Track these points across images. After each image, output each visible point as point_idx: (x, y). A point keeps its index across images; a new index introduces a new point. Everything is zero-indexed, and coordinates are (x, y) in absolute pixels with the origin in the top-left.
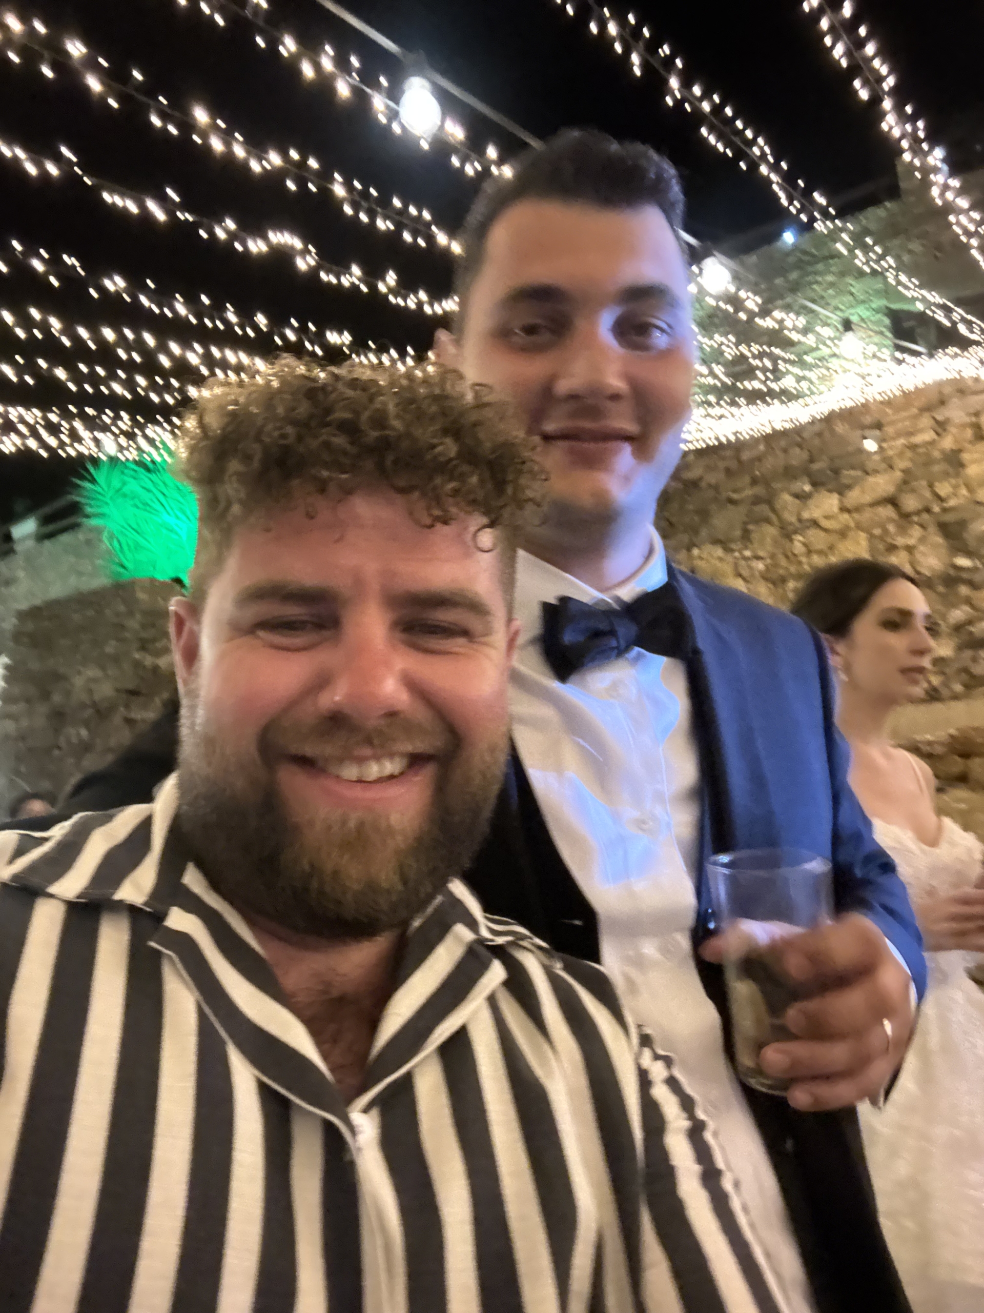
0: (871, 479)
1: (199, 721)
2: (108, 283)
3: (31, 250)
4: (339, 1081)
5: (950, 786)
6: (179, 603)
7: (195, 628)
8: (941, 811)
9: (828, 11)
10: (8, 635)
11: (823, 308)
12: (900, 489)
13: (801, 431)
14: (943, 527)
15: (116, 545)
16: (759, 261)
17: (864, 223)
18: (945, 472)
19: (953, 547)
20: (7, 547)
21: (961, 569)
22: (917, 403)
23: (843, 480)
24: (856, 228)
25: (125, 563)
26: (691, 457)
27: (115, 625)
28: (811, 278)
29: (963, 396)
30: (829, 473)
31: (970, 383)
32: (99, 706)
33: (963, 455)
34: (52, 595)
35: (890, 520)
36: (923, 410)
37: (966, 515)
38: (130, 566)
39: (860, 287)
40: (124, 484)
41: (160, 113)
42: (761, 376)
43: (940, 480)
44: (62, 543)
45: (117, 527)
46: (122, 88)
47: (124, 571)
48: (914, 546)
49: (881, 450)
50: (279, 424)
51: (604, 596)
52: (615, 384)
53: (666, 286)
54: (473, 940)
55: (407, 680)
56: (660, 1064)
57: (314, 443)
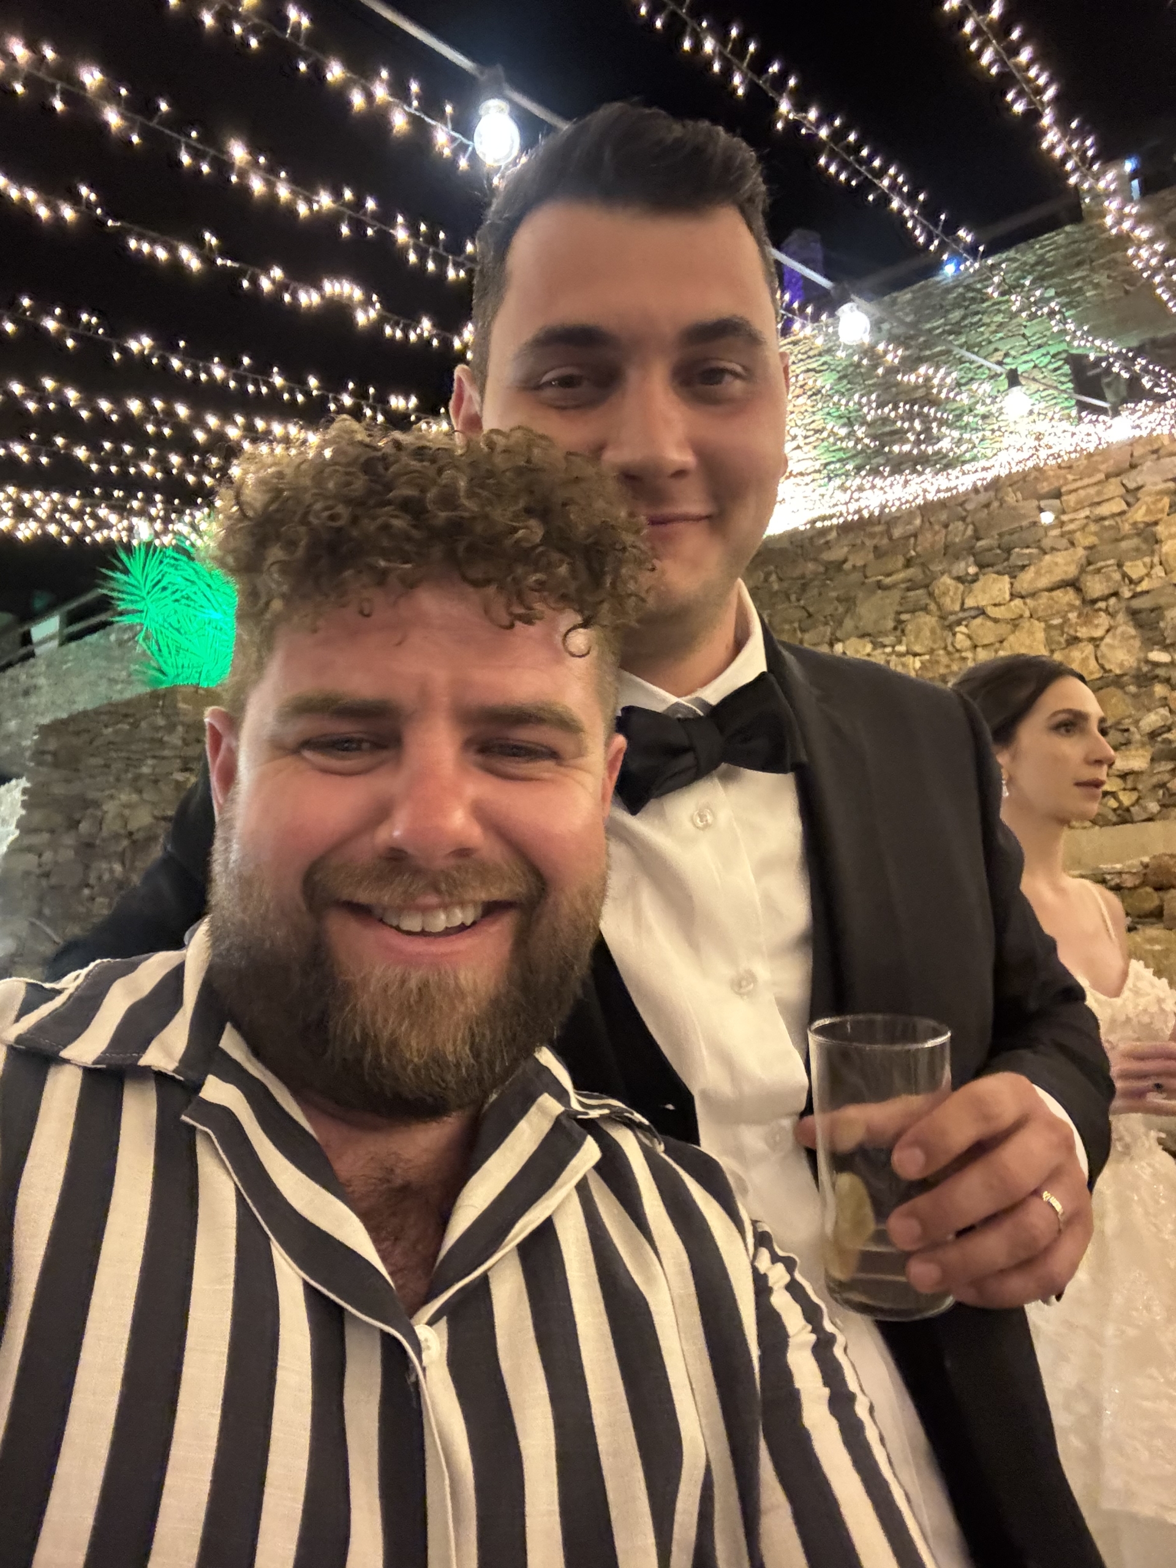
0: (1047, 557)
1: (233, 857)
2: (134, 346)
3: (43, 308)
4: (400, 1287)
5: (1143, 924)
6: (214, 714)
7: (234, 744)
8: (1132, 954)
9: (975, 13)
10: (28, 754)
11: (985, 358)
12: (1082, 571)
13: (964, 502)
14: (1134, 614)
15: (155, 648)
16: (914, 298)
17: (1040, 252)
18: (1137, 550)
19: (1149, 639)
20: (23, 651)
21: (1156, 665)
22: (1103, 467)
23: (1015, 560)
24: (1031, 258)
25: (165, 668)
26: (833, 534)
27: (153, 740)
28: (976, 319)
29: (1158, 458)
30: (999, 551)
31: (1166, 442)
32: (135, 837)
33: (1159, 529)
34: (79, 707)
35: (1072, 607)
36: (1108, 477)
37: (1162, 601)
38: (171, 671)
39: (1034, 329)
40: (163, 576)
41: (191, 151)
42: (911, 437)
43: (1134, 559)
44: (90, 644)
45: (155, 626)
46: (146, 122)
47: (163, 677)
48: (1101, 638)
49: (1061, 524)
50: (330, 502)
51: (682, 701)
52: (679, 456)
53: (741, 318)
54: (562, 1113)
55: (480, 812)
56: (780, 1267)
57: (371, 526)
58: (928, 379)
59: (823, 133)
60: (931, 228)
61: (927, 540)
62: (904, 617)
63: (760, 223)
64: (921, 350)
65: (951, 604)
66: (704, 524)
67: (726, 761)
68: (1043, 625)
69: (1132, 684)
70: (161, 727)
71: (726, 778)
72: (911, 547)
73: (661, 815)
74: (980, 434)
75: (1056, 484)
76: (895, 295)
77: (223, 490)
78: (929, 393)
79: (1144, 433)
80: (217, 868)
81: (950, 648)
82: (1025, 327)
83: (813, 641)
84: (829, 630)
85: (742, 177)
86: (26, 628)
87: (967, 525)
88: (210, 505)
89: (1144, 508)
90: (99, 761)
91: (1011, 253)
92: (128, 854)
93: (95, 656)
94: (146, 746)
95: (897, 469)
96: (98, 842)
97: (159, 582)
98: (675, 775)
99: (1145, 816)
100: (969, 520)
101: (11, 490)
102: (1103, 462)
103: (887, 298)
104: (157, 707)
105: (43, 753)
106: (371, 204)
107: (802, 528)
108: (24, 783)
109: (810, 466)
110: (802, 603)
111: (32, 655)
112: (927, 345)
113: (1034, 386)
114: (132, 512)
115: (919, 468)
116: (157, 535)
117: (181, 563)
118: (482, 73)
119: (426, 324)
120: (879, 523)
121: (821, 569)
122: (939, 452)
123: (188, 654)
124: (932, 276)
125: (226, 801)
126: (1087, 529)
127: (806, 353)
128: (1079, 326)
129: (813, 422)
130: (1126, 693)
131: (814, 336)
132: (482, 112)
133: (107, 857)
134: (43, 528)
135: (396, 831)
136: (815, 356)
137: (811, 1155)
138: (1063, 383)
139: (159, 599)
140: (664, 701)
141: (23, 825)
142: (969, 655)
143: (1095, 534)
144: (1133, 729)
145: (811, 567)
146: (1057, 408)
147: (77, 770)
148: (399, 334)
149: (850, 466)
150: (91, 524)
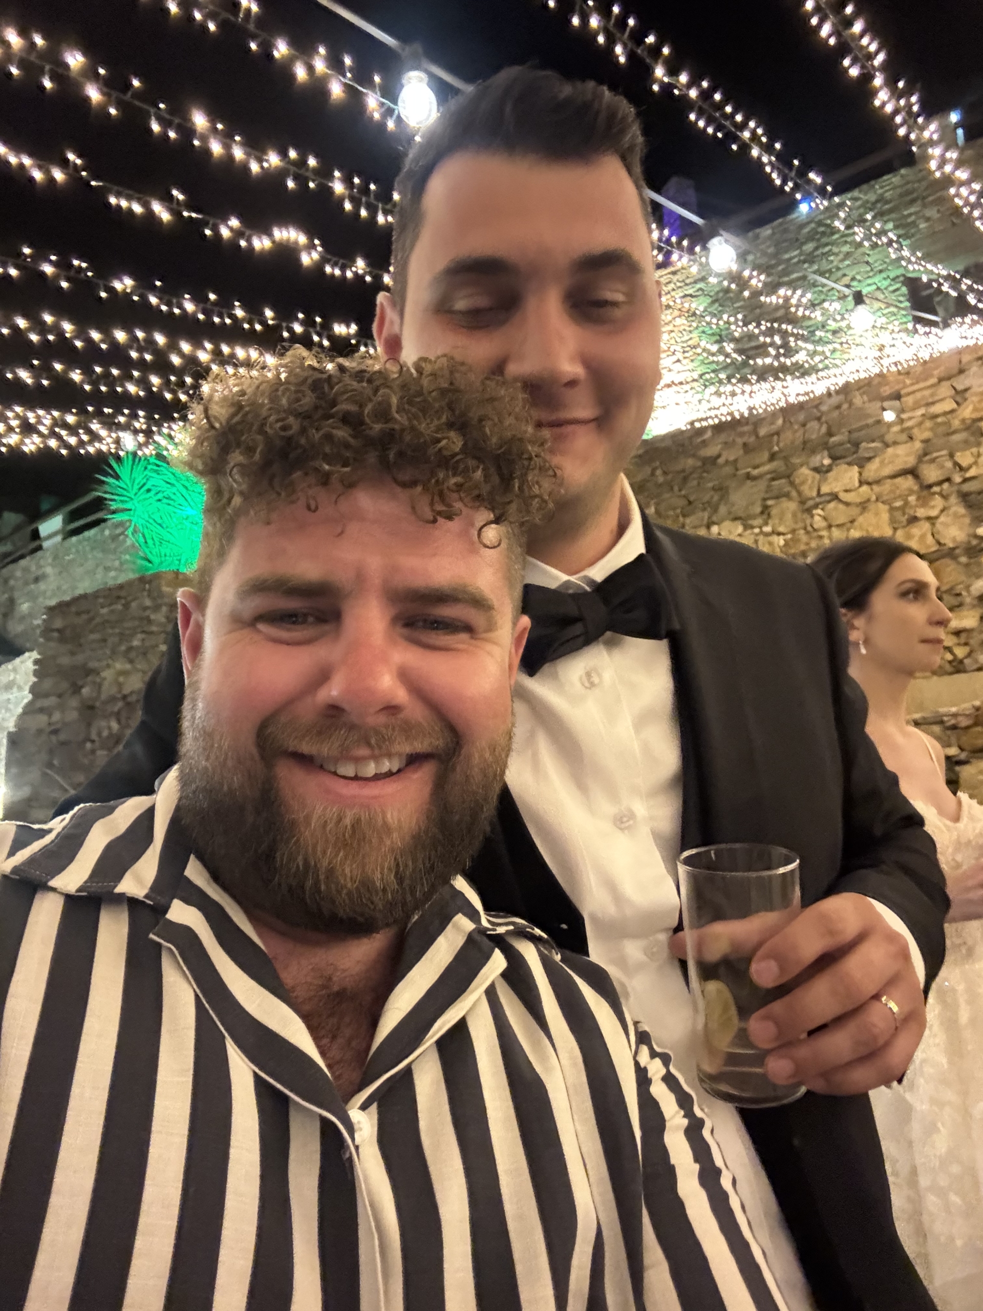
0: (890, 450)
1: (199, 714)
2: (118, 286)
3: (41, 255)
4: (337, 1079)
6: (185, 594)
7: (201, 618)
10: (38, 631)
11: (835, 282)
12: (920, 460)
13: (820, 404)
14: (964, 497)
15: (141, 540)
16: (773, 234)
17: (880, 191)
18: (966, 442)
19: (976, 517)
20: (35, 544)
22: (936, 372)
23: (863, 453)
24: (872, 197)
25: (150, 557)
26: (709, 434)
27: (141, 619)
28: (827, 249)
30: (849, 445)
32: (130, 699)
34: (80, 591)
35: (911, 492)
36: (940, 380)
38: (156, 560)
39: (876, 257)
40: (148, 479)
41: (160, 120)
42: (772, 351)
43: (964, 450)
44: (89, 539)
45: (141, 521)
46: (122, 96)
47: (150, 565)
48: (937, 517)
49: (901, 421)
50: (283, 415)
51: (573, 579)
52: (571, 368)
53: (623, 250)
54: (474, 930)
55: (405, 676)
56: (658, 1062)
57: (317, 436)
58: (787, 299)
59: (693, 93)
60: (787, 171)
61: (787, 437)
62: (770, 503)
63: (638, 169)
64: (780, 277)
65: (809, 491)
66: (592, 425)
67: (609, 630)
68: (887, 507)
69: (964, 555)
70: (148, 607)
71: (611, 644)
72: (775, 443)
73: (555, 677)
74: (830, 347)
75: (897, 387)
76: (758, 231)
77: (194, 405)
78: (788, 312)
79: (971, 343)
80: (186, 724)
81: (809, 528)
82: (868, 255)
83: (693, 526)
84: (706, 515)
85: (623, 131)
86: (34, 526)
87: (821, 424)
88: (184, 418)
89: (971, 407)
90: (97, 636)
91: (856, 193)
92: (124, 714)
93: (92, 548)
94: (137, 623)
95: (762, 378)
96: (98, 704)
97: (144, 484)
98: (568, 641)
99: (975, 667)
100: (824, 419)
101: (18, 409)
102: (936, 368)
103: (750, 234)
104: (144, 590)
105: (51, 630)
106: (312, 162)
107: (684, 428)
108: (35, 655)
109: (689, 376)
110: (683, 492)
111: (40, 548)
112: (786, 273)
113: (877, 305)
114: (120, 427)
115: (781, 375)
116: (140, 446)
117: (161, 468)
118: (403, 50)
119: (360, 265)
120: (747, 423)
121: (699, 464)
122: (797, 363)
123: (170, 545)
124: (789, 214)
125: (193, 667)
126: (923, 426)
127: (683, 281)
128: (913, 254)
129: (691, 339)
130: (959, 563)
131: (690, 267)
132: (404, 81)
133: (107, 717)
134: (44, 442)
135: (333, 691)
136: (690, 284)
137: (683, 964)
138: (901, 302)
139: (145, 499)
140: (556, 578)
141: (33, 690)
142: (824, 533)
143: (930, 429)
144: (964, 593)
145: (690, 462)
146: (896, 323)
147: (81, 645)
148: (337, 272)
149: (723, 376)
150: (85, 438)
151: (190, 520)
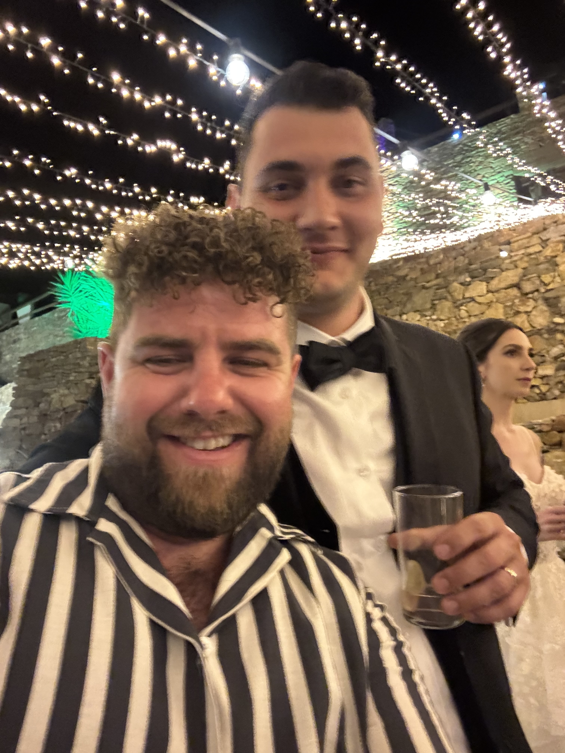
0: (504, 273)
1: (113, 414)
2: (67, 173)
3: (24, 155)
4: (194, 619)
5: (553, 449)
6: (102, 346)
7: (112, 360)
10: (15, 371)
11: (474, 177)
12: (521, 280)
13: (464, 247)
14: (546, 300)
15: (76, 319)
16: (439, 150)
17: (499, 127)
18: (547, 269)
19: (553, 312)
20: (14, 321)
21: (558, 324)
22: (530, 230)
23: (489, 275)
24: (494, 130)
25: (81, 329)
26: (401, 263)
27: (74, 364)
28: (468, 160)
29: (557, 225)
30: (480, 270)
31: (561, 217)
32: (67, 410)
33: (558, 259)
34: (40, 349)
35: (516, 297)
36: (534, 234)
37: (560, 293)
38: (84, 331)
39: (497, 164)
40: (80, 285)
41: (93, 76)
42: (439, 216)
43: (545, 274)
44: (45, 318)
45: (76, 309)
46: (72, 63)
47: (80, 334)
48: (530, 312)
49: (510, 257)
50: (159, 245)
51: (334, 339)
52: (333, 220)
53: (361, 157)
54: (272, 537)
55: (232, 392)
56: (378, 609)
57: (178, 256)
58: (446, 187)
59: (399, 67)
60: (450, 112)
61: (446, 265)
62: (436, 302)
64: (442, 175)
65: (458, 296)
66: (345, 253)
67: (356, 367)
68: (502, 306)
69: (546, 333)
70: (79, 358)
72: (438, 269)
73: (325, 392)
74: (472, 214)
75: (508, 238)
76: (430, 148)
78: (447, 194)
79: (550, 214)
80: (105, 420)
81: (458, 317)
82: (492, 163)
83: (392, 314)
84: (399, 309)
86: (14, 311)
87: (465, 258)
88: (101, 250)
89: (550, 249)
90: (49, 374)
92: (63, 418)
93: (47, 324)
94: (72, 367)
95: (432, 231)
96: (49, 413)
97: (78, 288)
98: (332, 372)
99: (553, 397)
100: (466, 255)
101: (6, 244)
102: (531, 227)
103: (425, 150)
104: (77, 348)
105: (23, 370)
106: (180, 102)
107: (386, 260)
108: (14, 385)
109: (391, 230)
110: (386, 296)
111: (17, 323)
112: (445, 173)
113: (498, 191)
114: (64, 254)
115: (443, 230)
116: (76, 265)
117: (88, 279)
118: (230, 42)
119: (207, 161)
120: (423, 257)
121: (396, 280)
122: (453, 223)
123: (92, 323)
124: (448, 139)
125: (109, 387)
126: (523, 260)
127: (387, 176)
128: (521, 161)
129: (391, 209)
130: (543, 338)
131: (391, 168)
132: (230, 59)
133: (53, 420)
134: (21, 263)
135: (191, 402)
136: (391, 178)
138: (511, 190)
139: (78, 296)
140: (325, 338)
141: (13, 405)
142: (467, 320)
143: (527, 262)
144: (547, 356)
145: (390, 279)
146: (508, 202)
147: (39, 379)
148: (194, 166)
149: (410, 230)
150: (45, 260)
151: (104, 308)
